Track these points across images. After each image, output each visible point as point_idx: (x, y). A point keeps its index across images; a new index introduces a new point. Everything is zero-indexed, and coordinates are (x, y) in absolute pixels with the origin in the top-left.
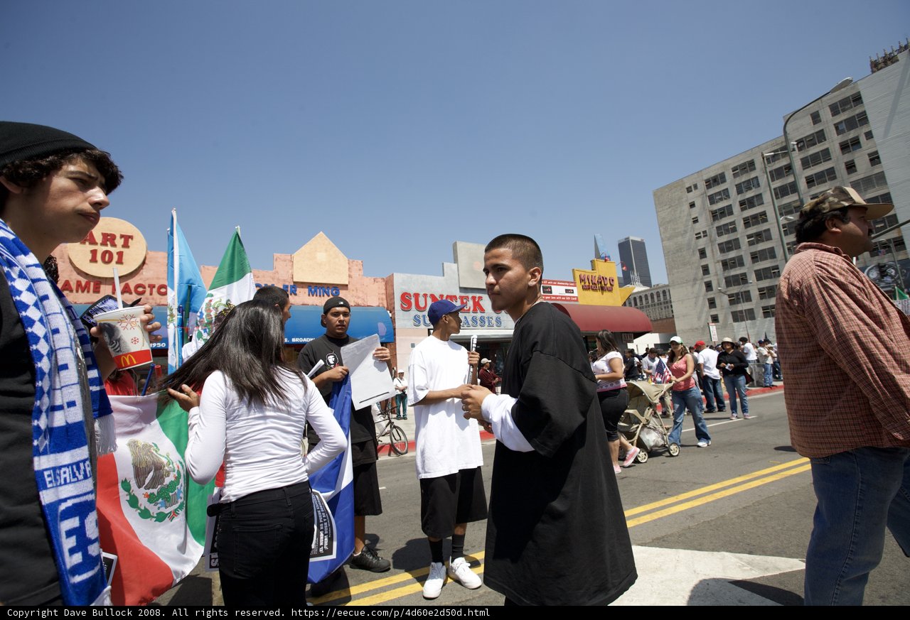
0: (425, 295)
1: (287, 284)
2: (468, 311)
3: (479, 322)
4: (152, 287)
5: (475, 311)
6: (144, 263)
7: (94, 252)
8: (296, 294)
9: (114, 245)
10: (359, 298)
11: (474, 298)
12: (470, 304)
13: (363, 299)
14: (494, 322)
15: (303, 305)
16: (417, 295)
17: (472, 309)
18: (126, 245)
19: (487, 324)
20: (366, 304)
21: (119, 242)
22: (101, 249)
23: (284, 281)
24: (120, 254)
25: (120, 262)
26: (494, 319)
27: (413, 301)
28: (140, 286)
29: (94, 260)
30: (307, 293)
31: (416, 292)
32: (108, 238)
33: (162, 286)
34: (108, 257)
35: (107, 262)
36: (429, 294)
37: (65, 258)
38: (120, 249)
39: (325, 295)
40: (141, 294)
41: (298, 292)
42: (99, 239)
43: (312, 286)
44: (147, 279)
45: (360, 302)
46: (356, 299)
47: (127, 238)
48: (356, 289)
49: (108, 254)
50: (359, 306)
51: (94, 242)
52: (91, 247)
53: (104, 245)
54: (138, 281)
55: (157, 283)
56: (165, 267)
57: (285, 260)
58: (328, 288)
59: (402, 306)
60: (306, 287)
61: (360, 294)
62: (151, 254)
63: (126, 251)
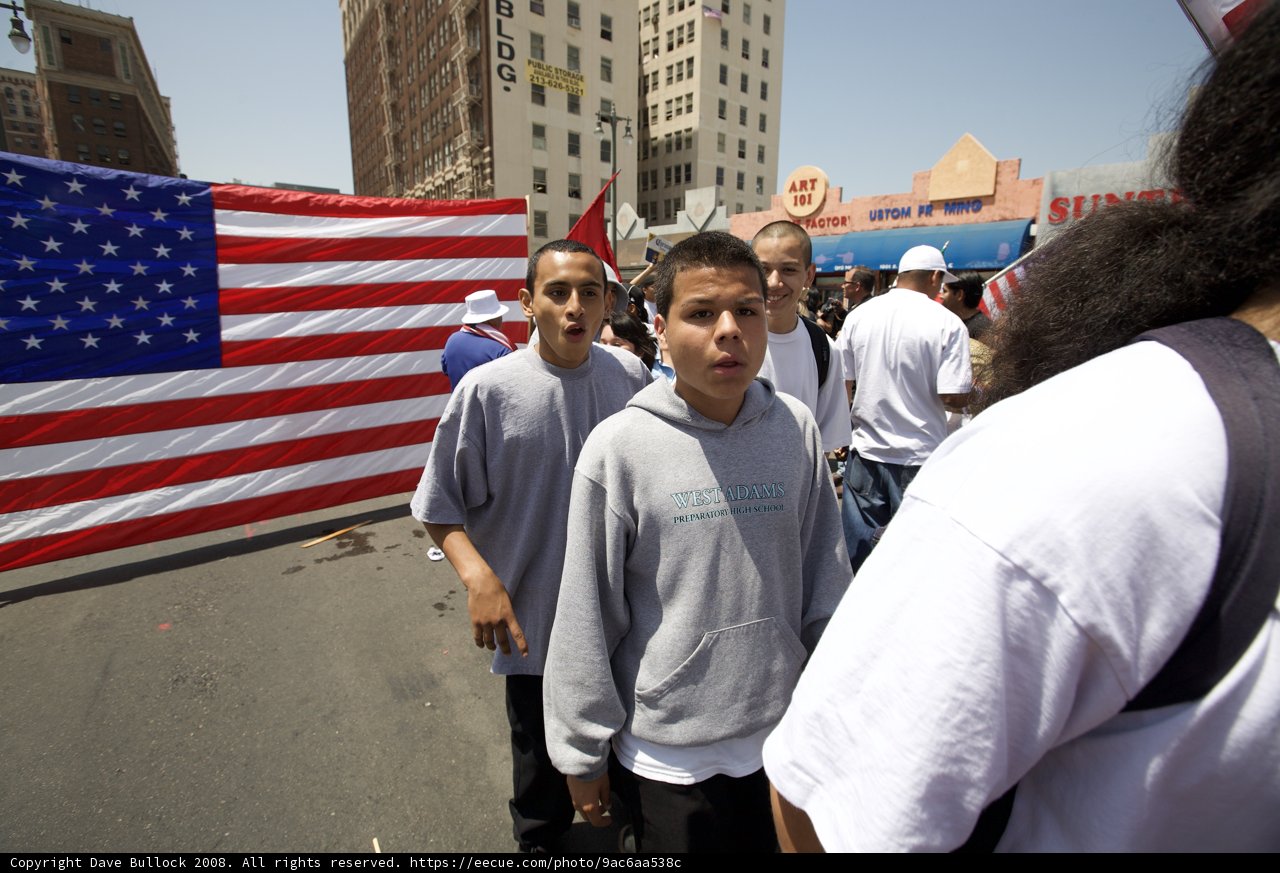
0: (1096, 197)
1: (923, 204)
4: (829, 219)
6: (824, 200)
7: (796, 197)
8: (931, 215)
9: (806, 189)
10: (1006, 209)
13: (1013, 211)
15: (938, 225)
16: (1079, 200)
18: (813, 188)
20: (1015, 217)
21: (809, 185)
22: (799, 194)
23: (921, 201)
24: (810, 196)
25: (809, 203)
27: (1071, 208)
28: (821, 220)
29: (796, 204)
30: (943, 211)
31: (1080, 194)
32: (803, 184)
33: (836, 218)
34: (803, 200)
35: (803, 204)
36: (1103, 193)
37: (782, 205)
38: (809, 191)
39: (964, 211)
40: (822, 226)
41: (934, 212)
42: (798, 186)
43: (950, 203)
44: (825, 214)
45: (1008, 215)
46: (1002, 212)
47: (813, 181)
48: (1005, 199)
49: (803, 197)
50: (1004, 219)
51: (795, 190)
52: (793, 194)
53: (801, 190)
54: (821, 216)
55: (832, 216)
56: (838, 201)
57: (923, 178)
58: (968, 203)
59: (1050, 218)
60: (943, 205)
61: (1010, 205)
62: (829, 191)
63: (813, 193)
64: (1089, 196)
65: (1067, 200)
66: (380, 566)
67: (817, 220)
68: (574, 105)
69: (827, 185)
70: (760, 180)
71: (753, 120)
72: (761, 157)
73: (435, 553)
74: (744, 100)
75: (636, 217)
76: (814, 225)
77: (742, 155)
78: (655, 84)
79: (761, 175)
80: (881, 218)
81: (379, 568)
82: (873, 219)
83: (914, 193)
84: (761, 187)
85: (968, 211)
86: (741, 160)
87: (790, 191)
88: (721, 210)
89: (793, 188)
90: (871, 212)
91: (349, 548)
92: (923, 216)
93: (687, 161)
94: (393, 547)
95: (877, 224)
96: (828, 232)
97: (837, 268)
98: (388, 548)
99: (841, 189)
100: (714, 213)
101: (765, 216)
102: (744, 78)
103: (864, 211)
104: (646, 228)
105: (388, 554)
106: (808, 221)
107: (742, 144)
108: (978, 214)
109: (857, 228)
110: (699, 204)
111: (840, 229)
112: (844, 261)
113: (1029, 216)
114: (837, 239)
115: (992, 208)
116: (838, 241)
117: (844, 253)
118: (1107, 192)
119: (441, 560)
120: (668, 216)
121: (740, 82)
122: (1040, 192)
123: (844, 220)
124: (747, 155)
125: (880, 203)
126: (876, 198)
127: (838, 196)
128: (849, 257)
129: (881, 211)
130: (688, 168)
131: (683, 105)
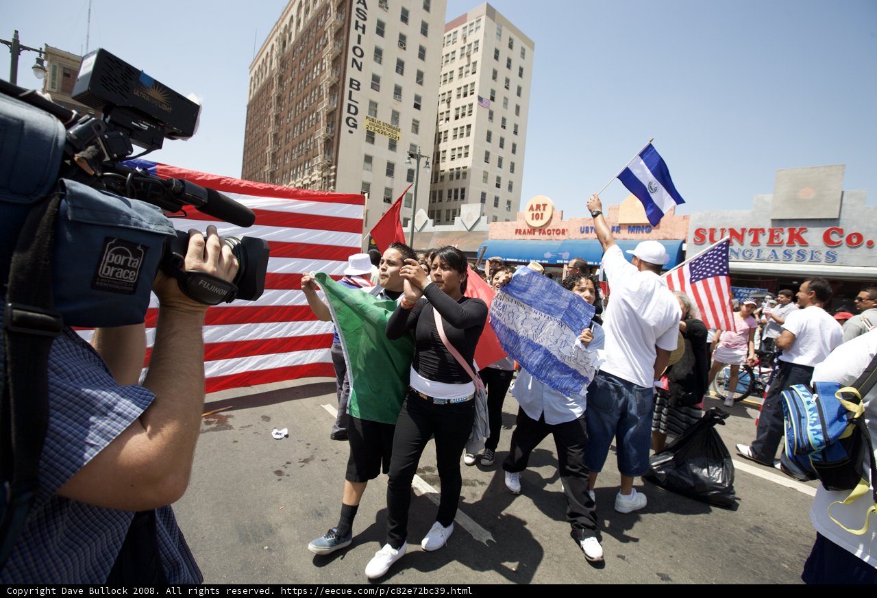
0: (723, 230)
1: (615, 225)
2: (781, 244)
3: (794, 256)
4: (554, 230)
5: (790, 243)
6: (551, 218)
7: (533, 215)
8: (619, 233)
9: (540, 210)
10: (667, 233)
11: (791, 231)
12: (785, 236)
13: (671, 234)
14: (823, 257)
15: (624, 239)
16: (713, 231)
17: (786, 241)
18: (544, 209)
19: (808, 257)
20: (673, 238)
21: (542, 208)
22: (535, 212)
23: (613, 223)
24: (542, 214)
25: (542, 218)
26: (824, 253)
27: (707, 236)
28: (549, 230)
29: (533, 219)
30: (627, 231)
31: (713, 227)
32: (538, 207)
33: (558, 230)
34: (537, 217)
35: (537, 219)
36: (727, 228)
37: (524, 218)
38: (542, 211)
39: (640, 232)
40: (549, 234)
41: (621, 231)
42: (535, 207)
43: (632, 226)
44: (552, 226)
45: (668, 236)
46: (664, 234)
47: (545, 205)
48: (666, 226)
49: (537, 214)
50: (666, 239)
51: (533, 210)
52: (531, 212)
53: (536, 210)
54: (549, 228)
55: (556, 228)
56: (560, 219)
57: (614, 209)
58: (643, 227)
59: (695, 240)
60: (627, 227)
61: (669, 230)
62: (554, 212)
63: (544, 213)
64: (719, 228)
65: (705, 230)
66: (236, 440)
67: (546, 230)
68: (393, 146)
69: (553, 209)
70: (509, 203)
71: (506, 165)
72: (510, 188)
73: (277, 434)
74: (501, 153)
75: (428, 218)
76: (544, 233)
77: (498, 186)
78: (446, 138)
79: (510, 199)
80: (587, 232)
81: (235, 442)
82: (582, 232)
83: (609, 218)
84: (509, 207)
85: (643, 232)
86: (498, 189)
87: (530, 210)
88: (484, 219)
89: (531, 208)
90: (581, 228)
91: (214, 426)
92: (614, 233)
93: (463, 187)
94: (245, 427)
95: (585, 235)
96: (553, 238)
97: (558, 262)
98: (242, 427)
99: (562, 212)
100: (479, 220)
101: (512, 225)
102: (502, 140)
103: (578, 226)
104: (434, 226)
105: (242, 432)
106: (540, 230)
107: (499, 179)
108: (649, 234)
109: (572, 237)
110: (470, 213)
111: (561, 237)
112: (563, 258)
113: (682, 238)
114: (559, 243)
115: (659, 231)
116: (560, 244)
117: (563, 252)
118: (731, 227)
119: (281, 439)
120: (448, 220)
121: (499, 142)
122: (688, 224)
123: (563, 232)
124: (501, 186)
125: (587, 222)
126: (583, 219)
127: (560, 216)
128: (566, 255)
129: (587, 228)
130: (463, 191)
131: (463, 152)
